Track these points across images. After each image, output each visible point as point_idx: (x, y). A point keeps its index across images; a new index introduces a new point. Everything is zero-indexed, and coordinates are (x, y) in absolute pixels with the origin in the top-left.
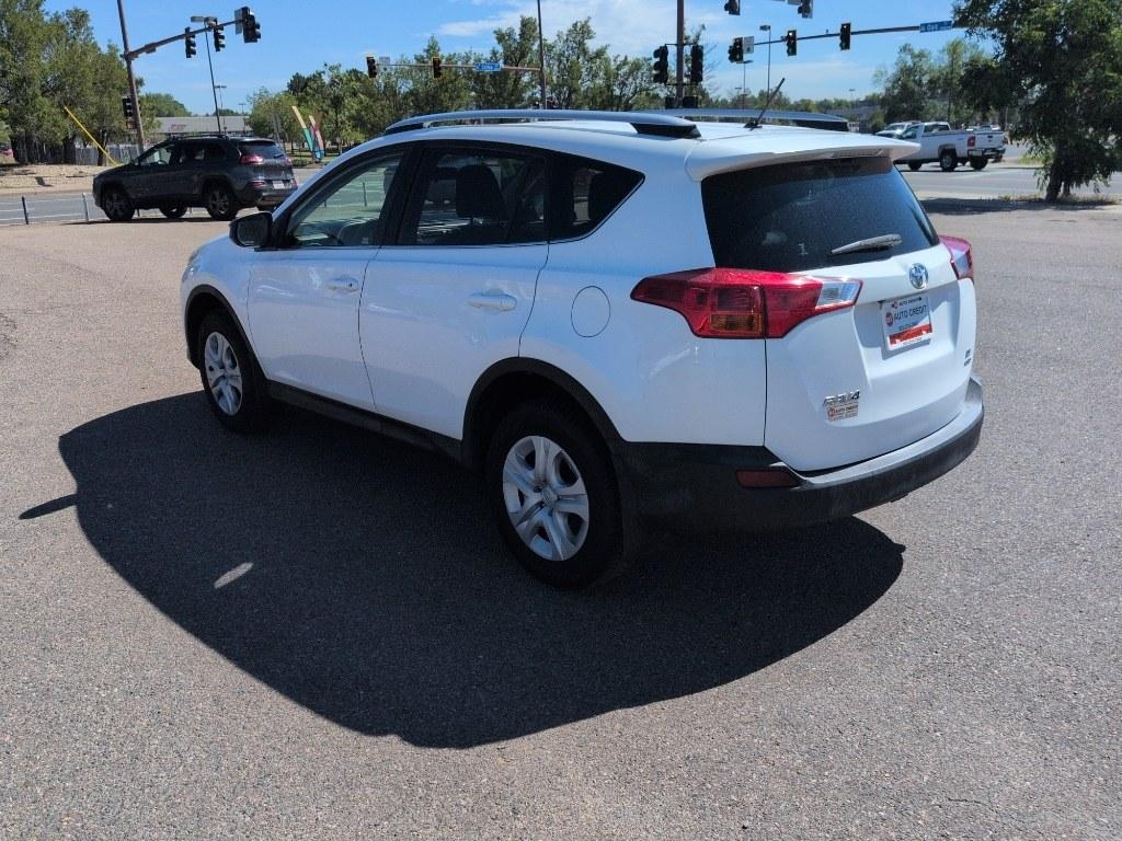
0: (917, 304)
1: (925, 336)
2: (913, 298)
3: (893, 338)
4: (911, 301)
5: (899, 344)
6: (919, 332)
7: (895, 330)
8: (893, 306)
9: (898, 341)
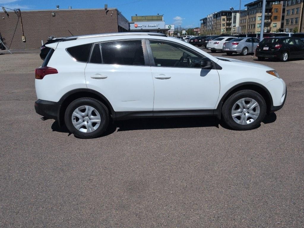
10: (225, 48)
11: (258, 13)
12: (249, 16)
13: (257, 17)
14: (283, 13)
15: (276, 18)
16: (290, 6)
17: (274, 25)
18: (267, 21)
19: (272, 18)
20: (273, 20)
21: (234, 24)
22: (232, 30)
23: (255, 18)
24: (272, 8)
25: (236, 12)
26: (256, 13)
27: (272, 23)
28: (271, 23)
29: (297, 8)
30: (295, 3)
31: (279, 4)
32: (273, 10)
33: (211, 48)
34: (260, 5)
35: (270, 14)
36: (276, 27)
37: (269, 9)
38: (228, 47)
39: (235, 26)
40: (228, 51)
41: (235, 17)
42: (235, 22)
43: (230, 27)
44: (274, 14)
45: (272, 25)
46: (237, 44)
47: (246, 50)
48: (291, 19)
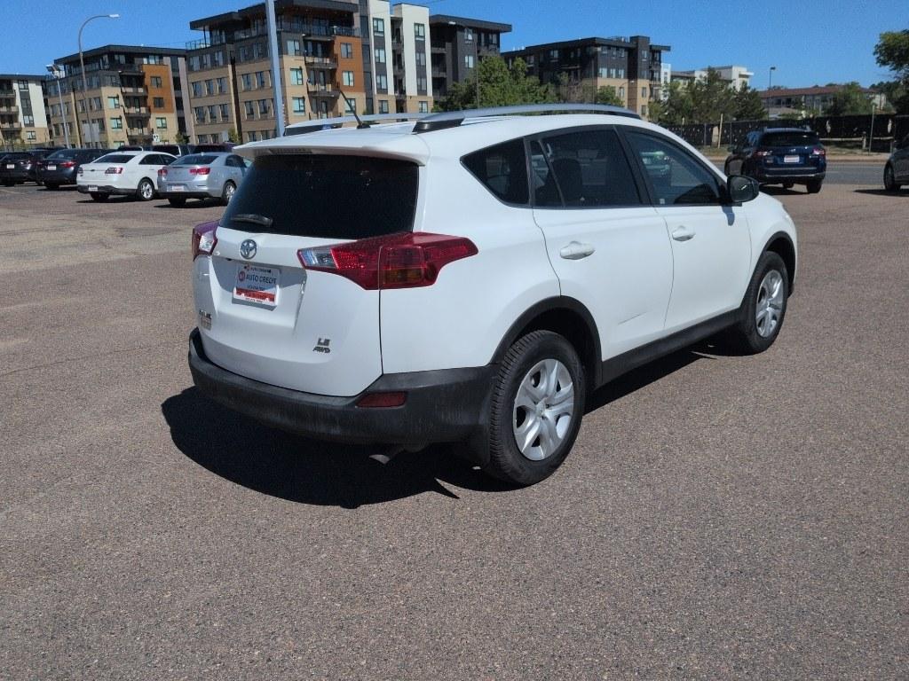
0: (267, 275)
1: (267, 302)
2: (265, 268)
3: (240, 291)
4: (262, 270)
5: (243, 297)
6: (264, 297)
7: (244, 285)
8: (245, 268)
9: (243, 294)
10: (171, 185)
11: (105, 86)
12: (76, 95)
13: (105, 99)
14: (175, 89)
15: (159, 103)
16: (196, 71)
17: (159, 123)
18: (138, 110)
19: (150, 101)
20: (152, 108)
21: (26, 117)
22: (25, 135)
23: (98, 100)
24: (144, 73)
25: (25, 80)
26: (99, 85)
27: (153, 116)
28: (150, 117)
29: (220, 80)
30: (209, 65)
31: (161, 64)
32: (147, 81)
33: (99, 188)
34: (104, 62)
35: (141, 90)
36: (166, 127)
37: (135, 76)
38: (183, 182)
39: (31, 124)
40: (179, 193)
41: (26, 97)
42: (28, 111)
43: (16, 125)
44: (154, 93)
45: (154, 122)
46: (207, 171)
47: (232, 189)
48: (209, 107)
